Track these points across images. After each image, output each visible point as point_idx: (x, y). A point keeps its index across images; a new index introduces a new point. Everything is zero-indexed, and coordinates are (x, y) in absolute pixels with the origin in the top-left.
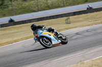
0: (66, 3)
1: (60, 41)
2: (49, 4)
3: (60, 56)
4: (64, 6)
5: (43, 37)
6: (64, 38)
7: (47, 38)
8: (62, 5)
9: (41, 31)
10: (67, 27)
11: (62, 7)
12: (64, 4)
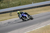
0: (10, 6)
10: (10, 18)
11: (8, 8)
12: (9, 6)
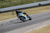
0: (12, 5)
1: (29, 19)
2: (4, 5)
3: (9, 31)
4: (11, 6)
5: (22, 16)
6: (30, 17)
7: (24, 17)
8: (10, 6)
9: (21, 14)
11: (10, 7)
12: (11, 5)
